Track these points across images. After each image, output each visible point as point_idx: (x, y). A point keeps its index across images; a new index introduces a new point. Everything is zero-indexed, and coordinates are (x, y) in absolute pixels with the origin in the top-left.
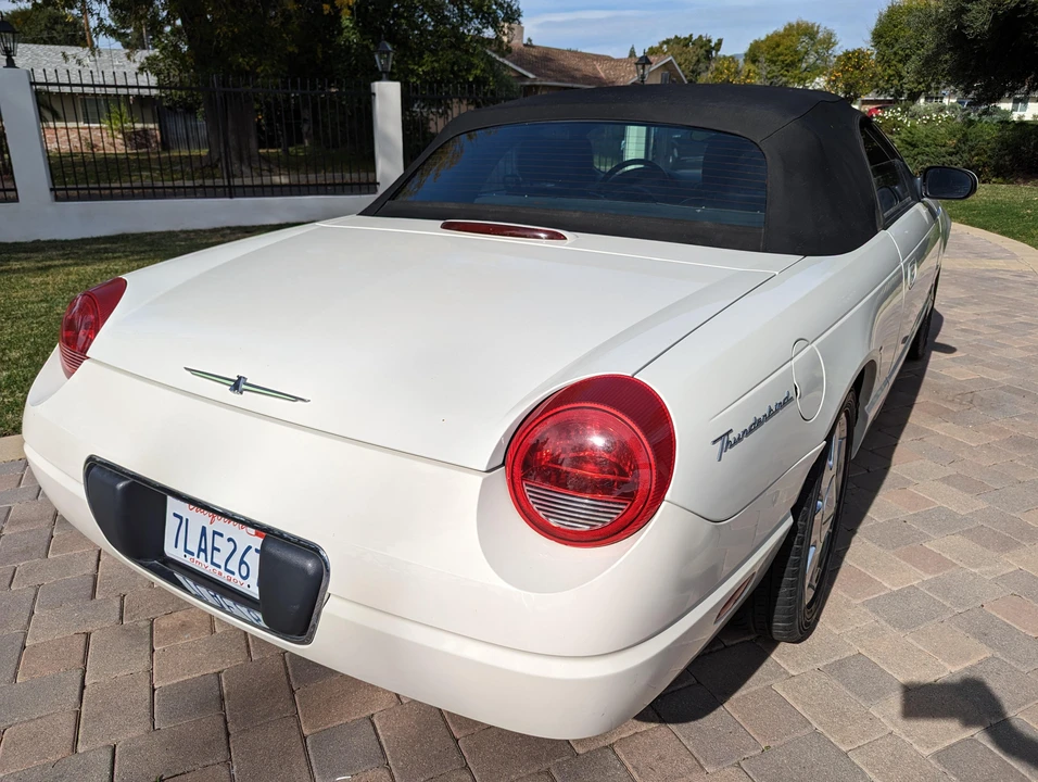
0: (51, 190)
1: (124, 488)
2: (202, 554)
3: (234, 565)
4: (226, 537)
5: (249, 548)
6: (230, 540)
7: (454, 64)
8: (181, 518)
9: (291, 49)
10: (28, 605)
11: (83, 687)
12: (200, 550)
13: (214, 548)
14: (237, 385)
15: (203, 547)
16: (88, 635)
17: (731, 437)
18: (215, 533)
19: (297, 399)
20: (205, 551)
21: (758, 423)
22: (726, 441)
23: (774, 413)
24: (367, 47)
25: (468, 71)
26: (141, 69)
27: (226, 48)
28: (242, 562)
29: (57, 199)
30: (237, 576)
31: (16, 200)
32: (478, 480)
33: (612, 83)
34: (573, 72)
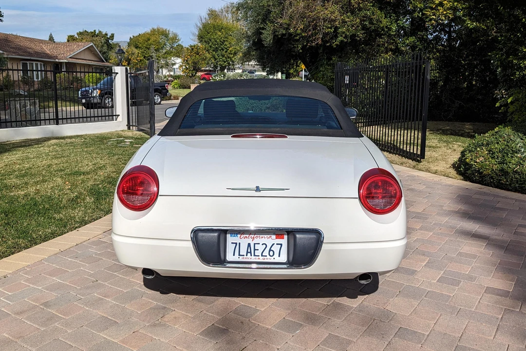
1: (218, 235)
2: (249, 254)
3: (266, 253)
4: (261, 244)
5: (273, 244)
6: (263, 244)
8: (236, 244)
12: (247, 252)
13: (255, 250)
14: (258, 189)
15: (249, 251)
18: (255, 244)
19: (284, 189)
20: (251, 252)
28: (270, 250)
30: (268, 257)
33: (56, 57)
34: (28, 50)
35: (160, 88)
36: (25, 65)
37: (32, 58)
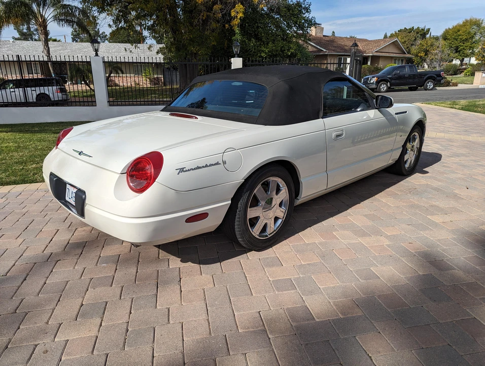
0: (108, 102)
1: (56, 180)
7: (282, 47)
8: (69, 189)
9: (213, 43)
10: (47, 222)
11: (51, 240)
14: (80, 153)
16: (58, 230)
17: (185, 169)
19: (90, 156)
21: (199, 168)
22: (182, 170)
23: (208, 166)
24: (245, 41)
25: (288, 50)
26: (158, 53)
27: (187, 44)
29: (110, 105)
31: (96, 106)
32: (118, 175)
33: (365, 52)
34: (346, 47)
35: (436, 76)
36: (340, 60)
37: (346, 54)
